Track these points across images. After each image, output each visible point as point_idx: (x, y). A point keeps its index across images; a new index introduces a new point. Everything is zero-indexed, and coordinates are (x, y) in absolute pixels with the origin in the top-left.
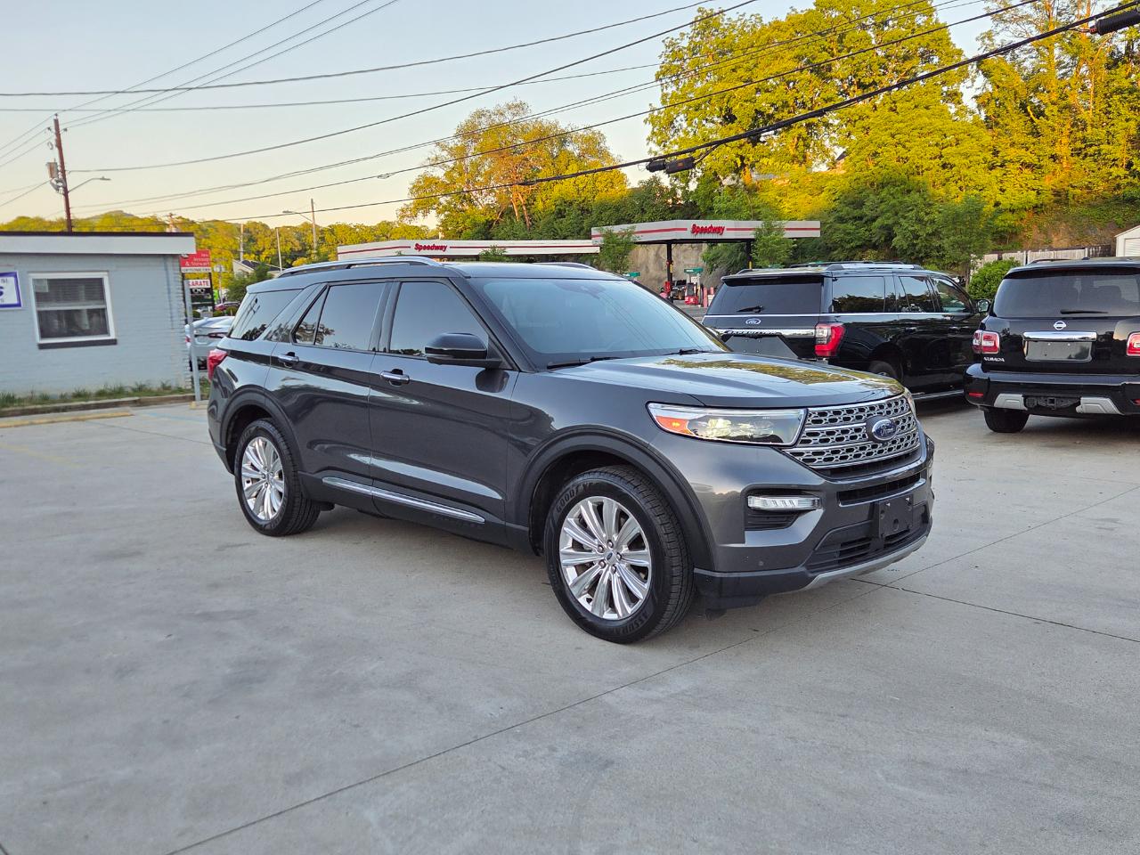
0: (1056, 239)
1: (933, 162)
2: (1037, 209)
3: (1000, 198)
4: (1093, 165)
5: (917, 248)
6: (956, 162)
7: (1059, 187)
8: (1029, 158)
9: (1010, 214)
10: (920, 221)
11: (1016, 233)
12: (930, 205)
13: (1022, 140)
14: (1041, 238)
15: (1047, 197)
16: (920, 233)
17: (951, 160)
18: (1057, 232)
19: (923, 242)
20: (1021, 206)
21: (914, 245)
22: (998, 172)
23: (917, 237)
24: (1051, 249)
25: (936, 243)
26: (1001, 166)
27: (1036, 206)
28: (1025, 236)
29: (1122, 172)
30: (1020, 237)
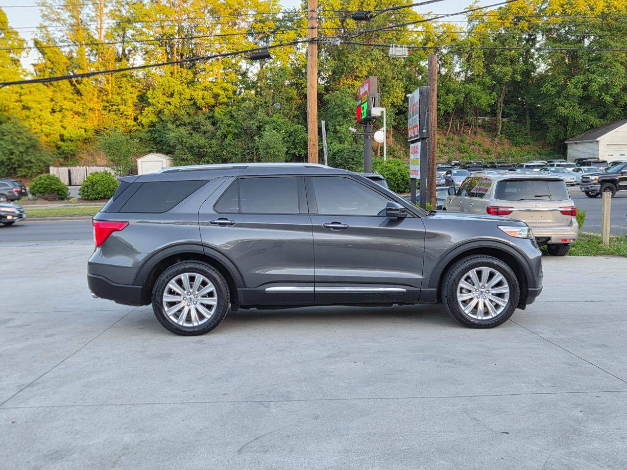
0: (99, 159)
1: (16, 104)
2: (86, 141)
3: (63, 132)
4: (115, 117)
5: (13, 161)
6: (34, 106)
7: (97, 128)
8: (77, 108)
9: (70, 142)
10: (14, 143)
11: (74, 155)
12: (20, 133)
13: (71, 96)
14: (90, 158)
15: (90, 134)
16: (15, 151)
17: (30, 105)
18: (99, 156)
19: (17, 157)
20: (77, 138)
21: (10, 159)
22: (58, 115)
23: (12, 154)
24: (97, 165)
25: (26, 158)
26: (60, 111)
27: (85, 139)
28: (80, 157)
29: (133, 123)
30: (77, 157)
